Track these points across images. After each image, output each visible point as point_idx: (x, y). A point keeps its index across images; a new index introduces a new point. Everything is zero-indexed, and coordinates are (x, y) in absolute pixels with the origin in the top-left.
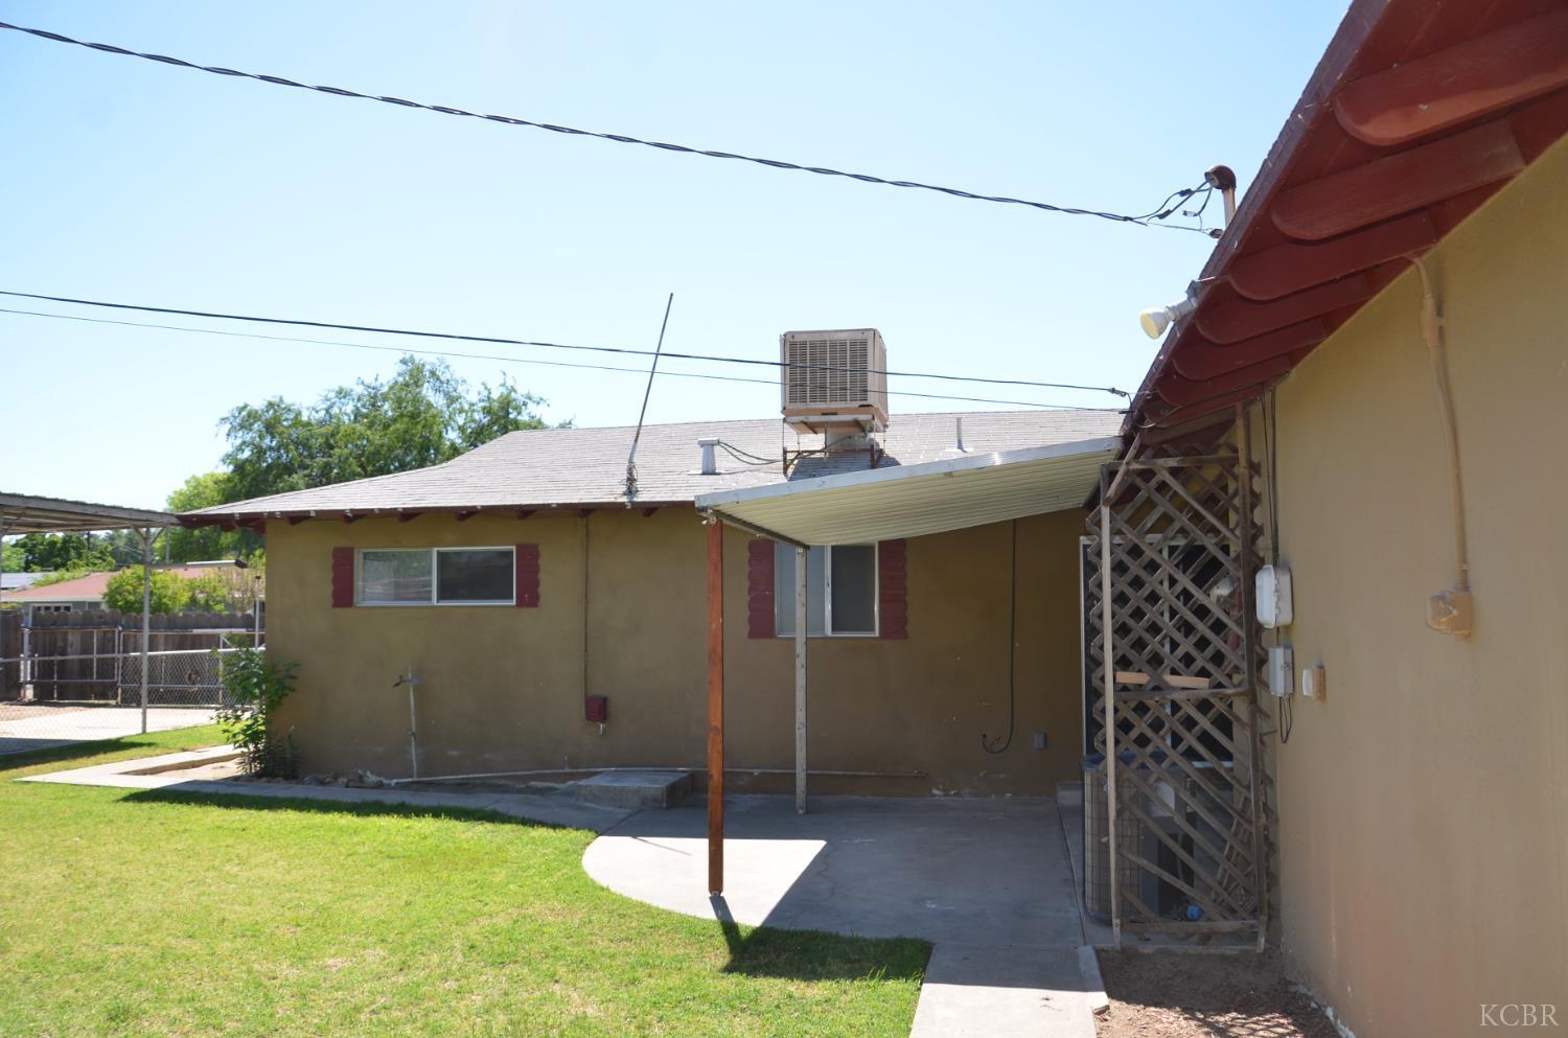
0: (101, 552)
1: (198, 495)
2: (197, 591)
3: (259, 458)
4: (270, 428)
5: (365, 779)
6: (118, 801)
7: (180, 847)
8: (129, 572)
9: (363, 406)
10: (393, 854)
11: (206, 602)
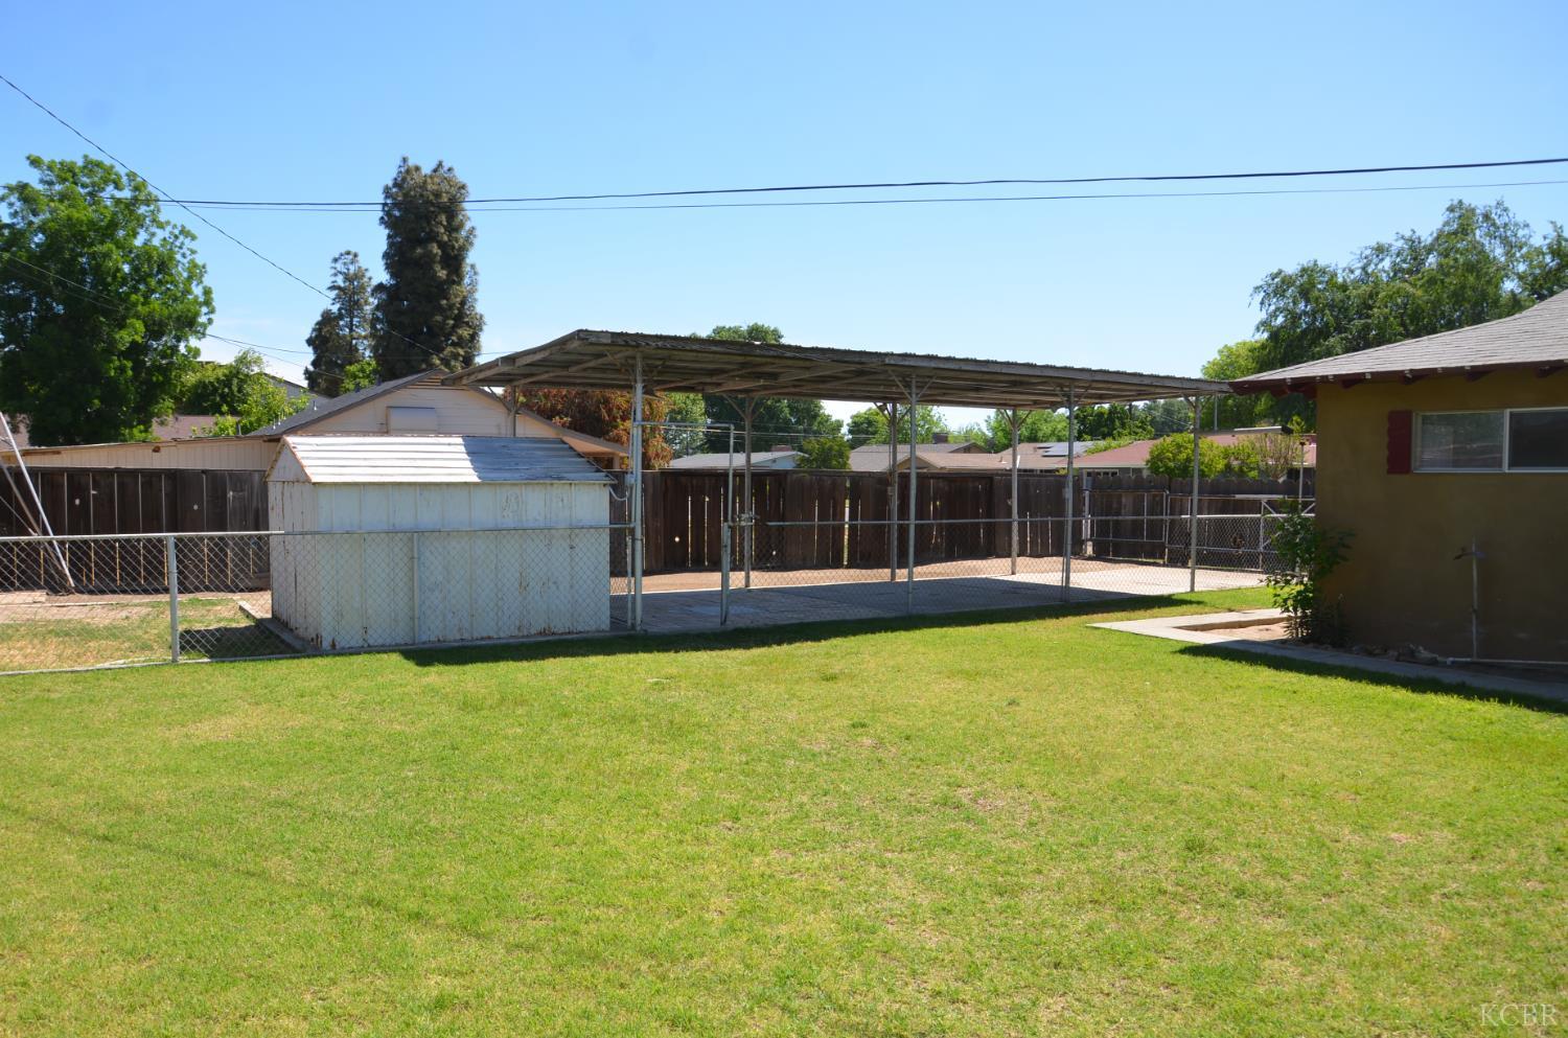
0: (1142, 422)
1: (1231, 364)
2: (1232, 458)
3: (1293, 323)
4: (1305, 293)
5: (1417, 654)
6: (1175, 652)
7: (1234, 701)
8: (1169, 440)
9: (1404, 261)
10: (1455, 735)
11: (1241, 469)
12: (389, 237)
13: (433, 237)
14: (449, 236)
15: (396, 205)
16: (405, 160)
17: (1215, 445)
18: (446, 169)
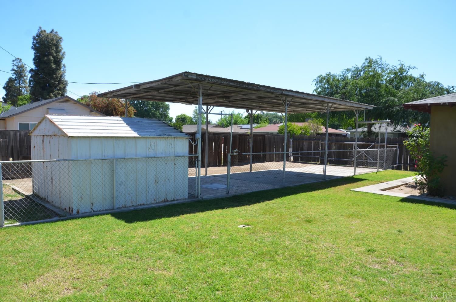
2: (302, 130)
4: (328, 82)
9: (354, 74)
11: (305, 133)
12: (35, 53)
13: (51, 54)
14: (56, 54)
15: (37, 43)
16: (40, 28)
17: (298, 126)
18: (55, 32)
